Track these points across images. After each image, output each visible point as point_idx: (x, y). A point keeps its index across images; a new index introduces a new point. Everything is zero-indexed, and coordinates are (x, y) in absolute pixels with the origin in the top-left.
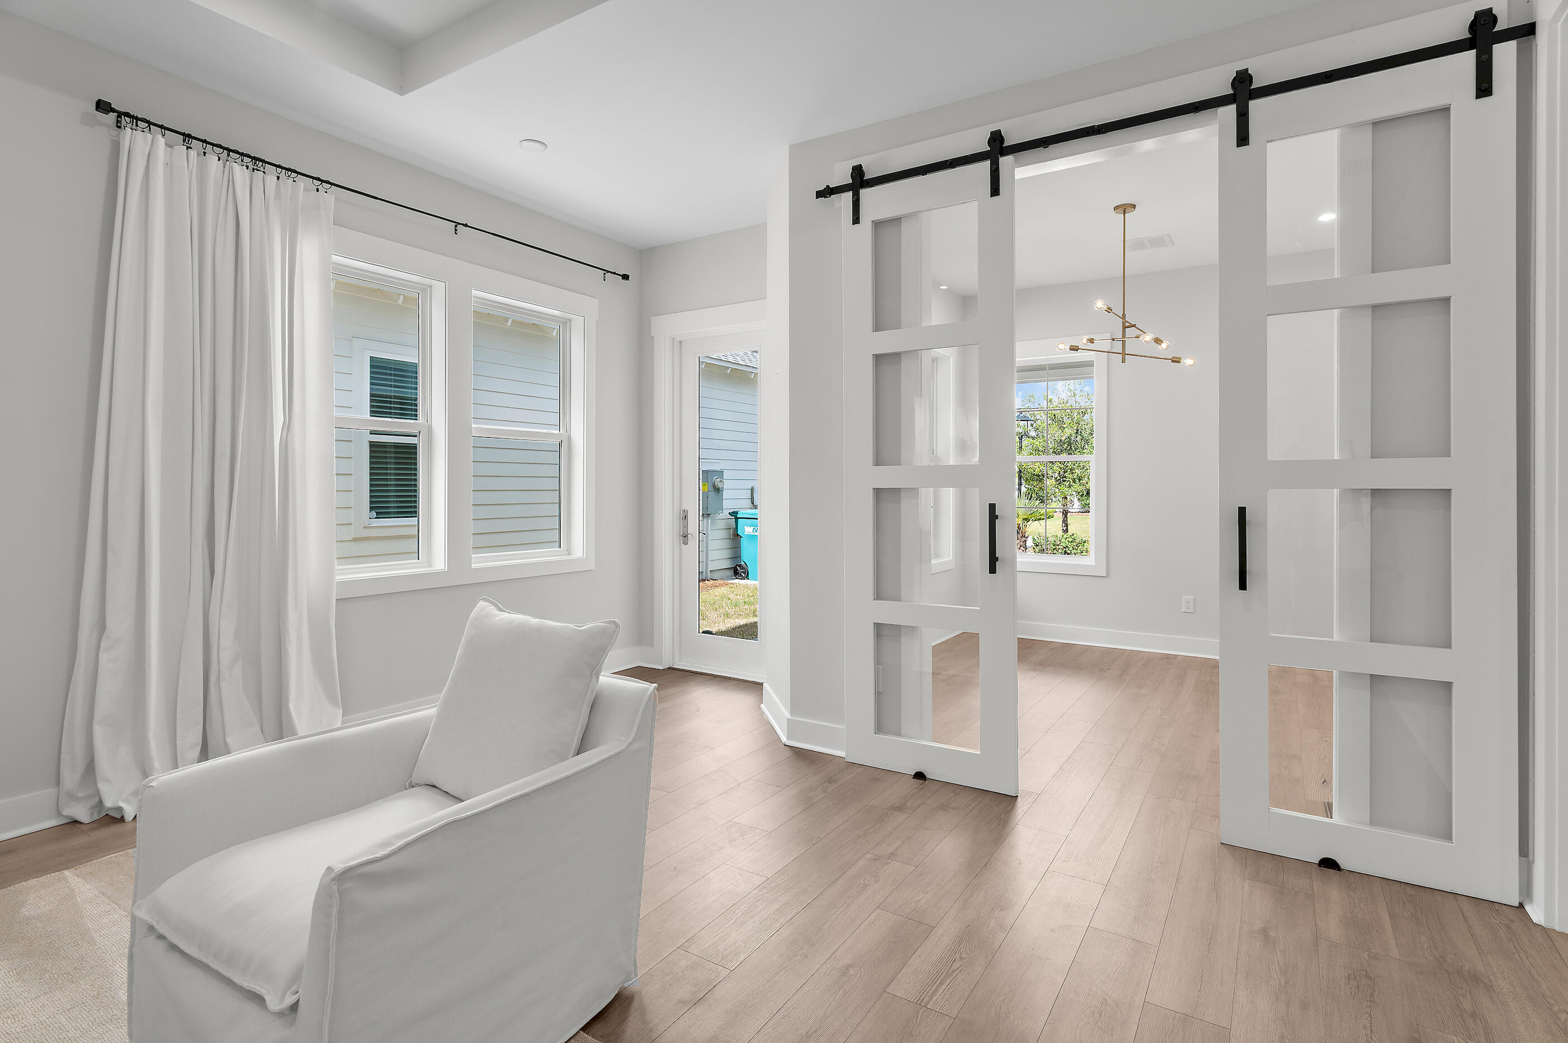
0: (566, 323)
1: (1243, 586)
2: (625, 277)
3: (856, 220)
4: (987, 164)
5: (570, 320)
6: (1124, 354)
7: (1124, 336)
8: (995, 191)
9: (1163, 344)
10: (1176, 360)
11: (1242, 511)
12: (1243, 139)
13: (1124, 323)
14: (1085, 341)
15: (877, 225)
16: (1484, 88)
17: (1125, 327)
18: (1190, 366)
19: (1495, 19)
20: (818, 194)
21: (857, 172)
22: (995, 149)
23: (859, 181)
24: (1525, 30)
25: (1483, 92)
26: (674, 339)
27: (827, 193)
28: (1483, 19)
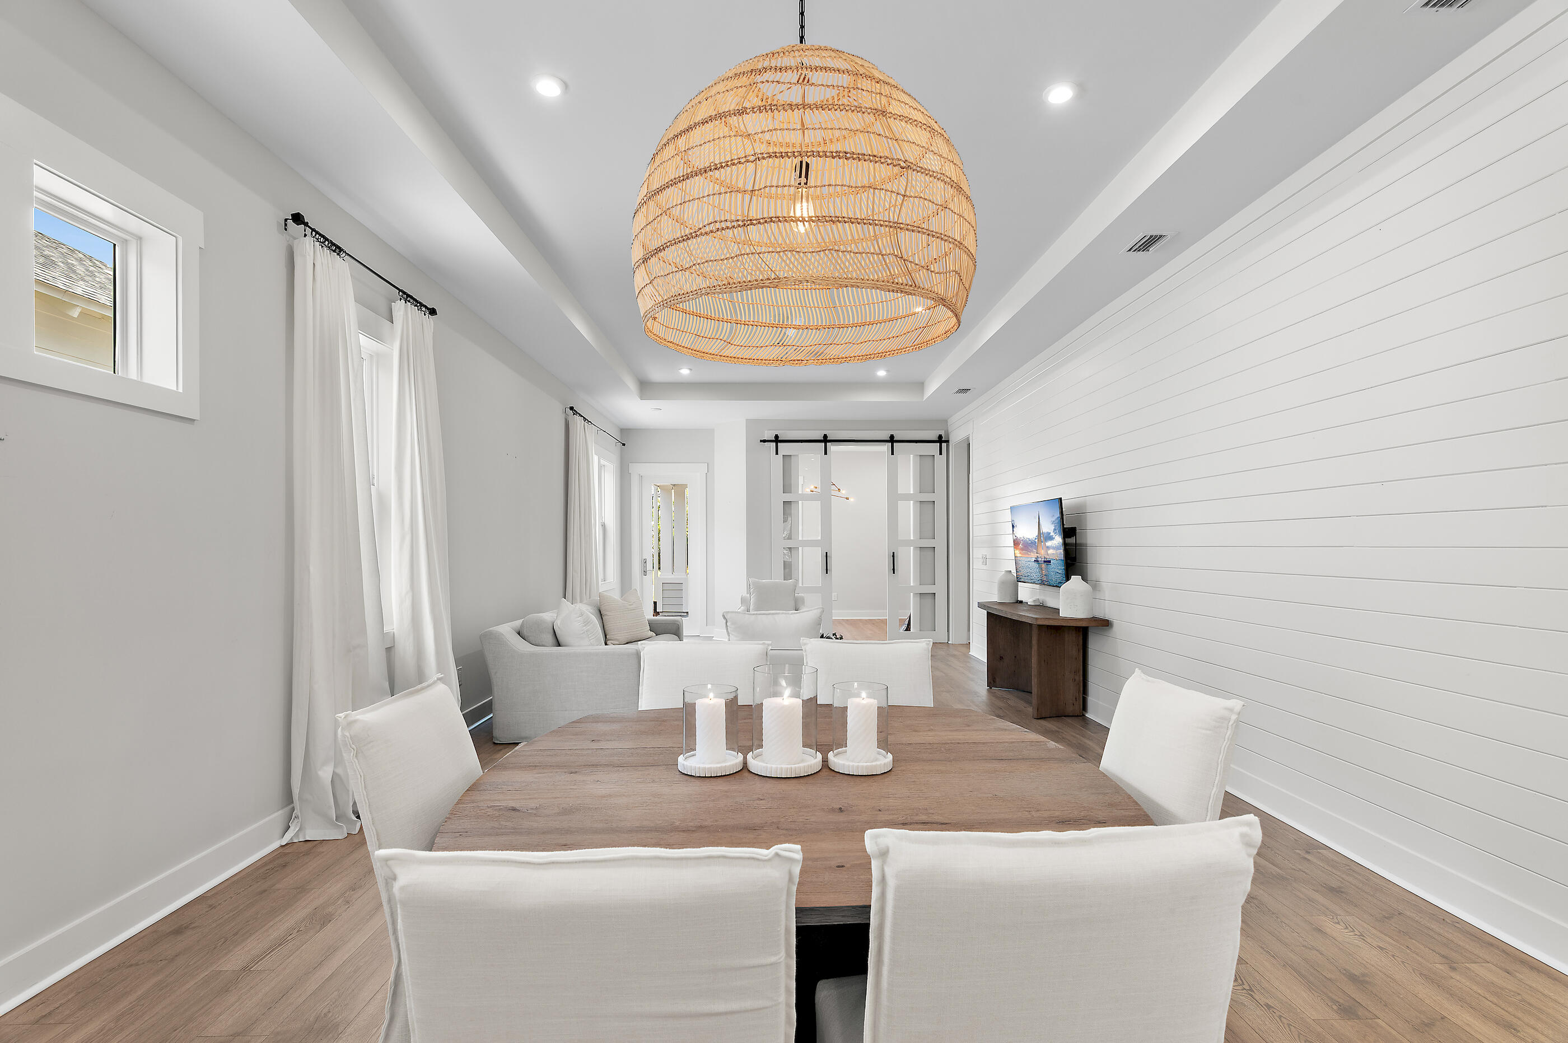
1: (894, 573)
2: (623, 444)
3: (777, 453)
4: (823, 444)
11: (894, 553)
15: (785, 457)
19: (942, 437)
20: (761, 441)
21: (777, 436)
22: (825, 440)
23: (777, 440)
24: (947, 442)
25: (941, 454)
26: (639, 475)
27: (764, 441)
28: (940, 437)
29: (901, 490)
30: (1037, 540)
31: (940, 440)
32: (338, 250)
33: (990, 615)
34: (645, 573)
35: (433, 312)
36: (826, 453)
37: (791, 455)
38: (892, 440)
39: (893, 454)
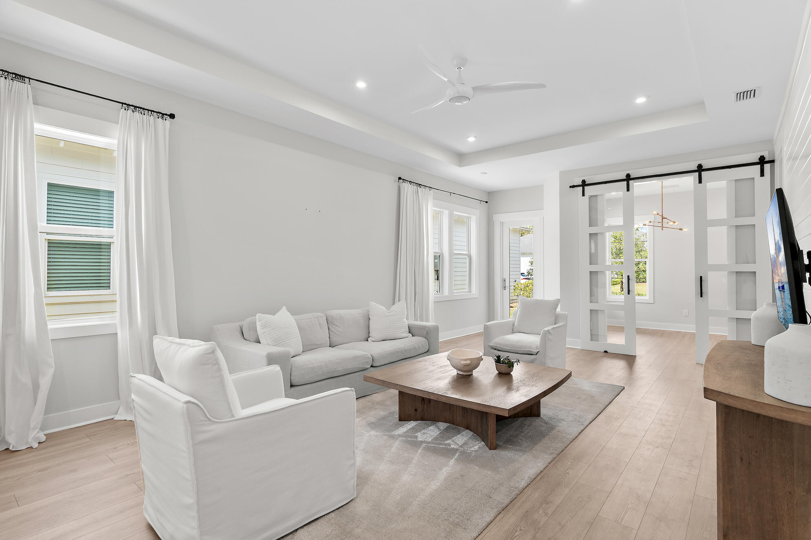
0: (469, 218)
1: (701, 296)
2: (487, 202)
3: (583, 195)
4: (626, 182)
5: (470, 217)
6: (662, 227)
7: (662, 222)
8: (628, 190)
9: (676, 223)
10: (681, 229)
11: (701, 277)
12: (700, 182)
13: (662, 218)
14: (648, 222)
15: (591, 197)
16: (762, 174)
17: (662, 219)
18: (686, 231)
19: (764, 158)
20: (570, 187)
21: (584, 181)
22: (628, 178)
23: (584, 184)
24: (772, 161)
26: (501, 222)
27: (573, 187)
28: (762, 158)
29: (711, 216)
31: (762, 161)
32: (19, 77)
35: (172, 116)
37: (596, 195)
38: (700, 169)
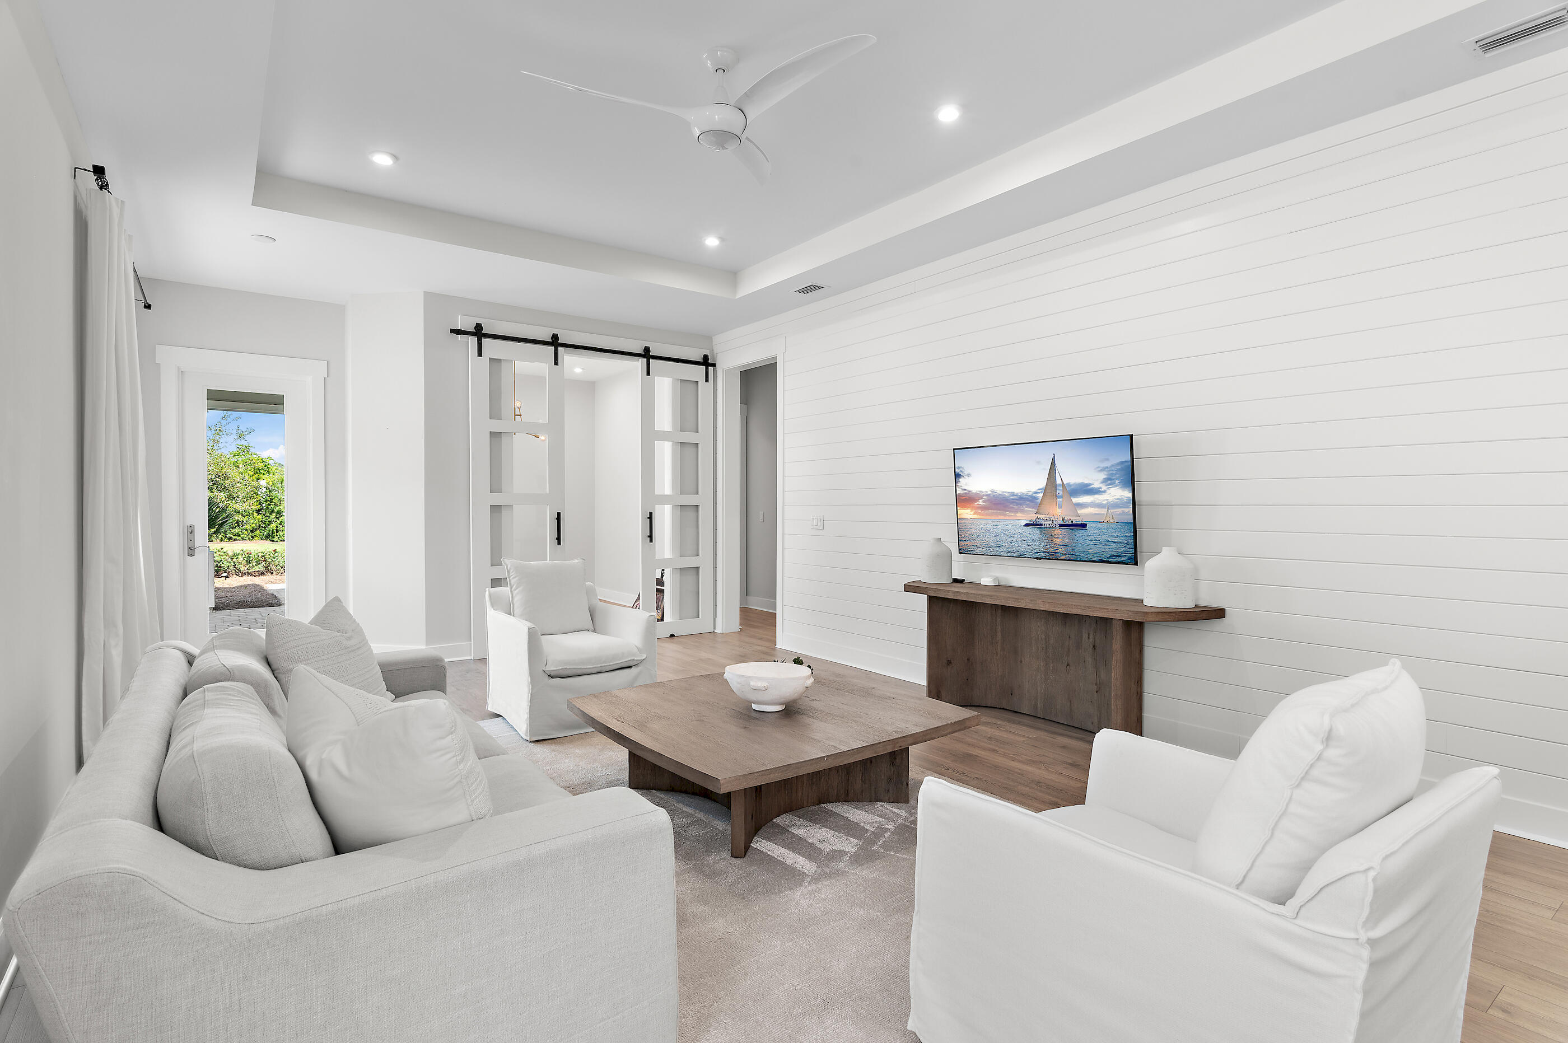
1: (651, 541)
3: (480, 354)
4: (552, 349)
11: (650, 513)
15: (492, 362)
16: (707, 379)
19: (708, 359)
20: (452, 331)
21: (478, 327)
22: (555, 342)
23: (478, 332)
24: (714, 365)
25: (707, 381)
26: (179, 368)
27: (458, 332)
28: (706, 357)
29: (657, 426)
30: (1041, 495)
31: (706, 362)
33: (931, 600)
34: (191, 551)
36: (556, 363)
37: (500, 360)
38: (647, 355)
39: (648, 374)
